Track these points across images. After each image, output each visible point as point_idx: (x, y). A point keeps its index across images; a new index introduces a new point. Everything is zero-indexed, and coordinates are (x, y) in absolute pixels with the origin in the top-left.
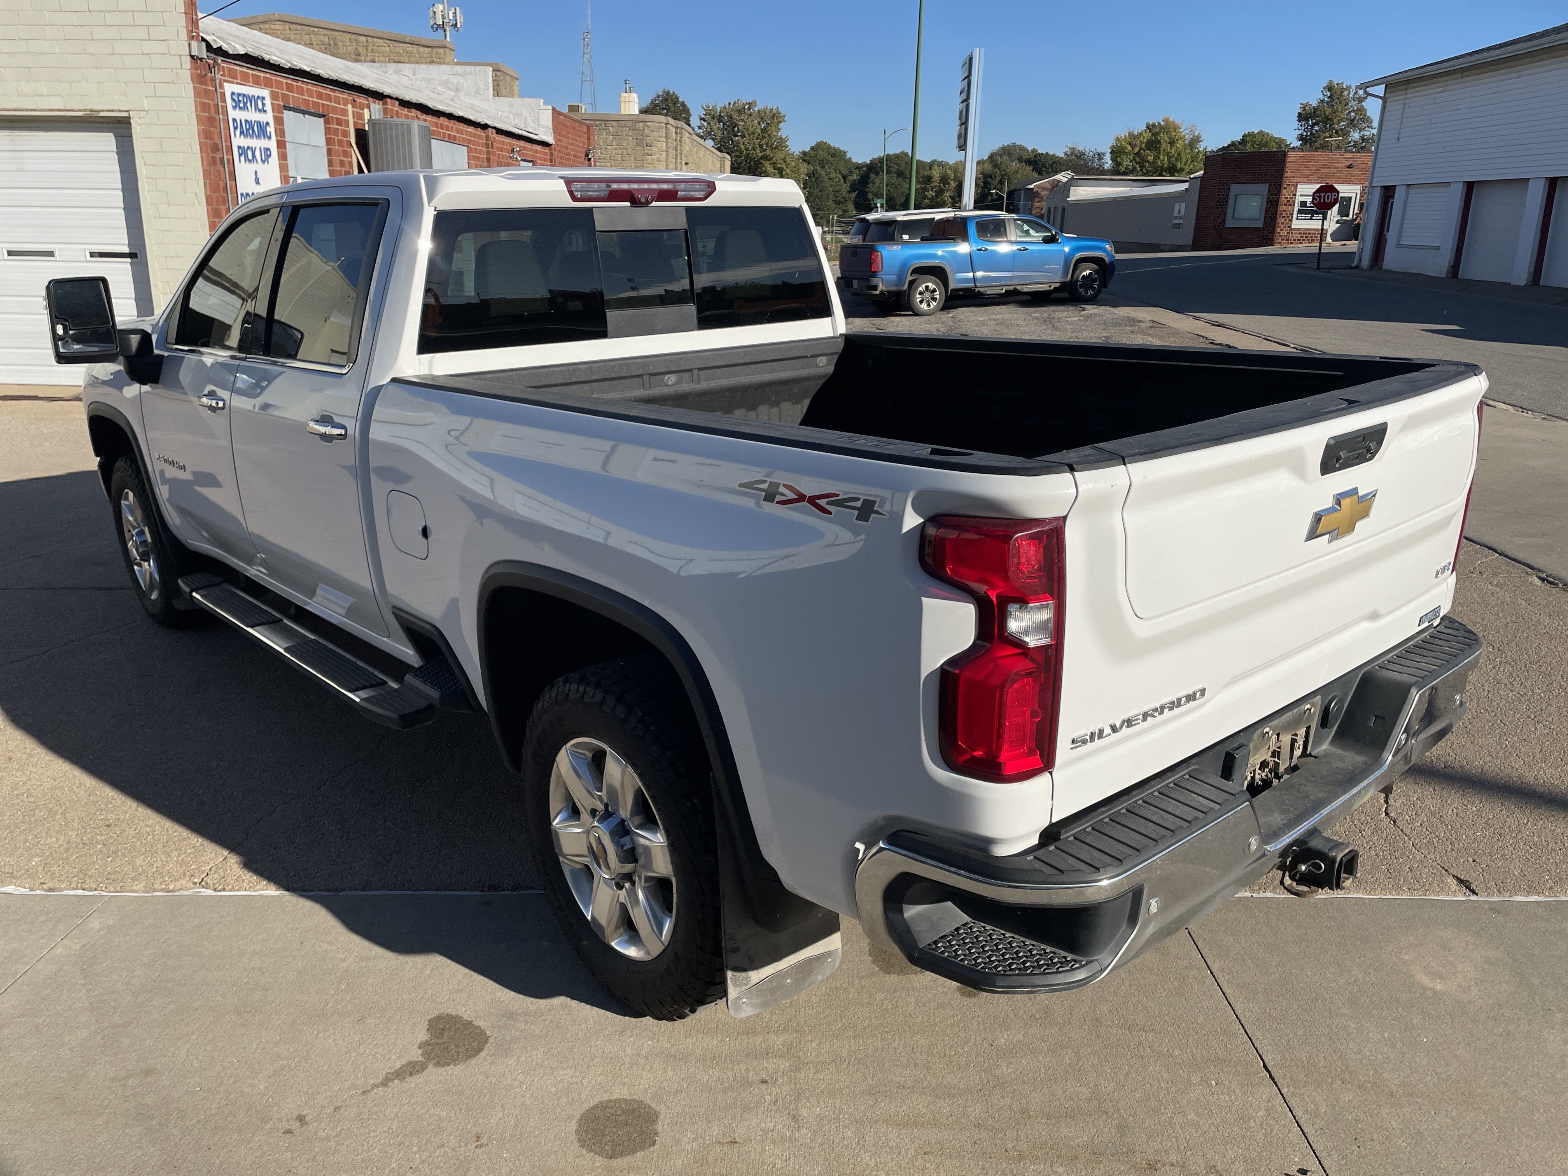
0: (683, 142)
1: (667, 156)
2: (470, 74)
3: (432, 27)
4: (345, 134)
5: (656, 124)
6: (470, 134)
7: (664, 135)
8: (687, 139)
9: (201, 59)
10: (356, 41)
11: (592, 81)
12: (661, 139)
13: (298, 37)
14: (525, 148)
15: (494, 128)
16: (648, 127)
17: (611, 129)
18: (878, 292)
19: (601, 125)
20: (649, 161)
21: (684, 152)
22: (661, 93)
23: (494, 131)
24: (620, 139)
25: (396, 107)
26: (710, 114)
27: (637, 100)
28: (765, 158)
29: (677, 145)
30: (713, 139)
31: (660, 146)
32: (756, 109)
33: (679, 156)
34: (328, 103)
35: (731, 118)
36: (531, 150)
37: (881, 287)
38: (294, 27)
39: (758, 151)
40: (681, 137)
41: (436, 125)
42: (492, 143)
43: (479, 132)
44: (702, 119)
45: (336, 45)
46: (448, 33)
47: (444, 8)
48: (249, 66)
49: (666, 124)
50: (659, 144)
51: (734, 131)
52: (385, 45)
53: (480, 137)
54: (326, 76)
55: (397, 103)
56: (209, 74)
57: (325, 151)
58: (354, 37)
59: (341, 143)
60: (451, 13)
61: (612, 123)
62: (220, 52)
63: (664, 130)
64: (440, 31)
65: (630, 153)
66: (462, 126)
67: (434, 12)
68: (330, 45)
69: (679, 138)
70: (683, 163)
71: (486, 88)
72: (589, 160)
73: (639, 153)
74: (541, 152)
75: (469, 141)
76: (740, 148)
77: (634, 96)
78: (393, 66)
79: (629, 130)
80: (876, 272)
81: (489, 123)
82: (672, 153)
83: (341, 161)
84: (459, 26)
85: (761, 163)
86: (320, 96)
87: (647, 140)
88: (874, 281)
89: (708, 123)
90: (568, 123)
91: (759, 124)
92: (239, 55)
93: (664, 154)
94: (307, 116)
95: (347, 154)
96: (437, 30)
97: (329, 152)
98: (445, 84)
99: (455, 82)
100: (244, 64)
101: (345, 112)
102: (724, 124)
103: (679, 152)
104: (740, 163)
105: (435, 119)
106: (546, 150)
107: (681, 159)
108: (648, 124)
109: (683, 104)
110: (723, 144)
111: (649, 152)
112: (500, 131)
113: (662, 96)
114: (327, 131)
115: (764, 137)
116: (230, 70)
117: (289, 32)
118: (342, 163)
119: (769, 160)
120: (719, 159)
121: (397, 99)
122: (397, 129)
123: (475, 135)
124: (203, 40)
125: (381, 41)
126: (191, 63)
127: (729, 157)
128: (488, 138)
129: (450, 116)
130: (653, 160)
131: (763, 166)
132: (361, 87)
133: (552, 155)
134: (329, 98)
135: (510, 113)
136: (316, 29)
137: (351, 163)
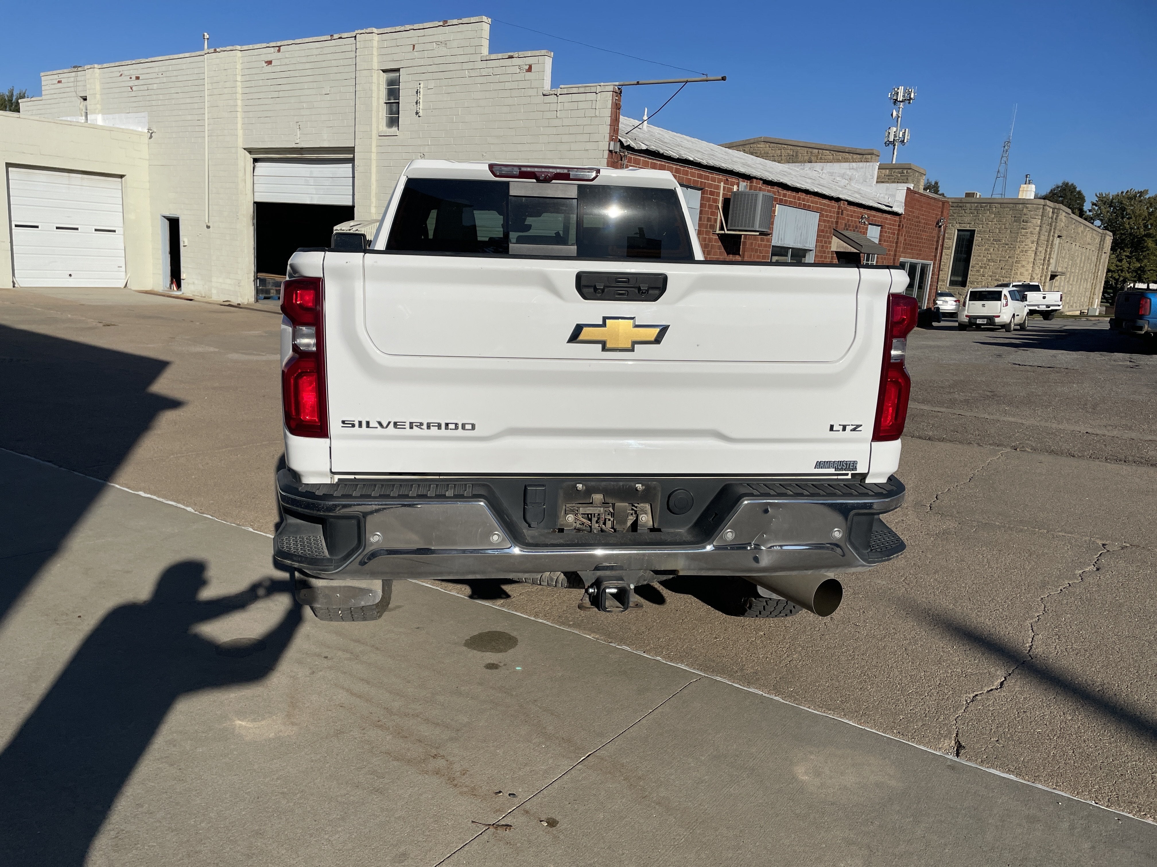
0: (1058, 220)
1: (1040, 230)
2: (862, 168)
3: (885, 143)
4: (716, 201)
5: (1035, 206)
6: (825, 204)
7: (1041, 213)
8: (1064, 218)
9: (616, 153)
10: (811, 152)
11: (1005, 177)
12: (1037, 217)
13: (774, 151)
14: (874, 216)
15: (847, 201)
16: (1027, 208)
17: (994, 209)
18: (1143, 332)
19: (985, 206)
20: (1023, 234)
21: (1058, 228)
22: (1061, 185)
23: (846, 203)
24: (1000, 217)
25: (760, 184)
26: (1102, 201)
27: (1034, 189)
28: (1149, 235)
29: (1052, 222)
30: (1101, 220)
31: (1035, 222)
32: (1147, 197)
33: (1053, 230)
34: (706, 181)
35: (1121, 203)
36: (881, 218)
37: (1146, 328)
38: (772, 145)
39: (1142, 230)
40: (1057, 216)
41: (794, 198)
42: (842, 211)
43: (833, 203)
44: (1093, 204)
45: (796, 155)
46: (896, 147)
47: (897, 130)
48: (650, 157)
49: (1044, 205)
50: (1034, 221)
51: (1123, 214)
52: (830, 154)
53: (833, 207)
54: (704, 162)
55: (761, 182)
56: (620, 162)
57: (699, 211)
58: (810, 150)
59: (710, 206)
60: (901, 133)
61: (996, 205)
62: (629, 148)
63: (1041, 210)
64: (891, 146)
65: (1007, 227)
66: (817, 199)
67: (889, 133)
68: (793, 156)
69: (1055, 216)
70: (1056, 235)
71: (871, 177)
72: (940, 227)
73: (1015, 227)
74: (890, 219)
75: (822, 210)
76: (1125, 227)
77: (1033, 187)
78: (808, 165)
79: (1010, 210)
80: (1144, 315)
81: (841, 196)
82: (1046, 227)
83: (708, 218)
84: (905, 141)
85: (1144, 240)
86: (700, 176)
87: (1024, 218)
88: (1140, 322)
89: (1100, 208)
90: (923, 199)
91: (1147, 208)
92: (642, 150)
93: (1038, 228)
94: (689, 189)
95: (714, 214)
96: (888, 145)
97: (701, 212)
98: (843, 176)
99: (850, 174)
100: (646, 156)
101: (718, 187)
102: (1115, 208)
103: (1053, 227)
104: (1124, 239)
105: (794, 194)
106: (897, 218)
107: (1054, 233)
108: (1027, 206)
109: (1079, 193)
110: (1110, 224)
111: (1025, 227)
112: (850, 203)
113: (1062, 186)
114: (702, 198)
115: (1150, 219)
116: (635, 159)
117: (768, 148)
118: (709, 219)
119: (1152, 238)
120: (1100, 235)
121: (761, 179)
122: (748, 198)
123: (828, 206)
124: (620, 141)
125: (828, 152)
126: (609, 155)
127: (1111, 234)
128: (839, 208)
129: (807, 192)
130: (1027, 233)
131: (1146, 242)
132: (732, 171)
133: (900, 222)
134: (707, 178)
135: (886, 194)
136: (786, 146)
137: (716, 220)
